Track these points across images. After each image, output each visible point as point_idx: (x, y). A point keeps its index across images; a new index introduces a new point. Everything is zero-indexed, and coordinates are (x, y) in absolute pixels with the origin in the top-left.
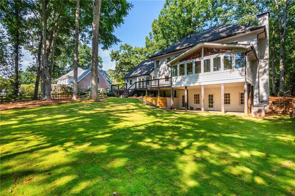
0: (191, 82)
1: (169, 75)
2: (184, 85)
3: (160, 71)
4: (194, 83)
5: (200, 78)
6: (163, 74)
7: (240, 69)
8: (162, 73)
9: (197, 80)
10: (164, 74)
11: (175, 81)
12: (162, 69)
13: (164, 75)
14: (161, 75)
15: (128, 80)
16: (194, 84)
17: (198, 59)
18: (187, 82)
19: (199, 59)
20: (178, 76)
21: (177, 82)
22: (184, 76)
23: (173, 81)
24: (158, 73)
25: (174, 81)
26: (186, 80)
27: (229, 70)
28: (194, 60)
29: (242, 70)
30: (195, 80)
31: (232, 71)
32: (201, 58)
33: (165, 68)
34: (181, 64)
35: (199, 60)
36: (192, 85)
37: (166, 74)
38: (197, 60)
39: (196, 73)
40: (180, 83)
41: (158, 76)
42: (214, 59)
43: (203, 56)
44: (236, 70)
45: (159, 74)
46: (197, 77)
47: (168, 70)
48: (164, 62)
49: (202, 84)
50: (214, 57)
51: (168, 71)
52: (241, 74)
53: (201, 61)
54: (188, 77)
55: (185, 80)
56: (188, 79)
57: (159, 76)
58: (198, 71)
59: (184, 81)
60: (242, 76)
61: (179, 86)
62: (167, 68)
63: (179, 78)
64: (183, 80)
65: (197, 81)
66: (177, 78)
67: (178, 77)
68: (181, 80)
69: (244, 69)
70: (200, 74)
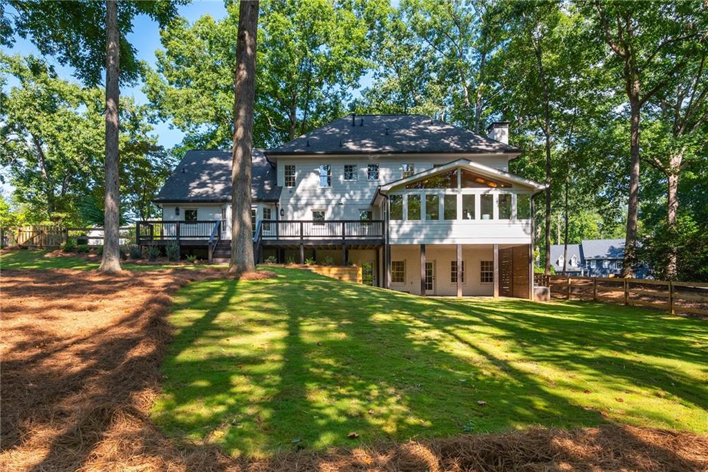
0: (436, 237)
1: (327, 209)
2: (418, 242)
3: (297, 196)
4: (442, 239)
5: (453, 229)
6: (307, 205)
7: (524, 221)
8: (303, 202)
9: (449, 232)
10: (312, 204)
11: (398, 231)
12: (303, 190)
13: (309, 208)
14: (302, 209)
15: (177, 210)
16: (442, 241)
17: (450, 189)
18: (425, 235)
19: (453, 191)
20: (405, 219)
21: (401, 232)
22: (419, 222)
23: (391, 230)
24: (292, 201)
25: (395, 229)
26: (424, 231)
27: (507, 221)
28: (442, 192)
29: (527, 224)
30: (445, 232)
31: (511, 222)
32: (456, 189)
33: (315, 190)
34: (411, 193)
35: (452, 193)
36: (437, 242)
37: (316, 207)
38: (449, 192)
39: (446, 218)
40: (409, 235)
41: (290, 207)
42: (483, 196)
43: (459, 186)
44: (517, 221)
45: (296, 204)
46: (448, 229)
47: (325, 196)
48: (309, 172)
49: (458, 242)
50: (482, 193)
51: (322, 198)
52: (524, 230)
53: (456, 195)
54: (428, 226)
55: (421, 231)
56: (428, 229)
57: (296, 208)
58: (450, 214)
59: (419, 233)
60: (526, 233)
61: (407, 243)
62: (319, 191)
63: (407, 226)
64: (417, 231)
65: (447, 234)
66: (400, 225)
67: (405, 223)
68: (412, 231)
69: (530, 222)
70: (454, 222)
